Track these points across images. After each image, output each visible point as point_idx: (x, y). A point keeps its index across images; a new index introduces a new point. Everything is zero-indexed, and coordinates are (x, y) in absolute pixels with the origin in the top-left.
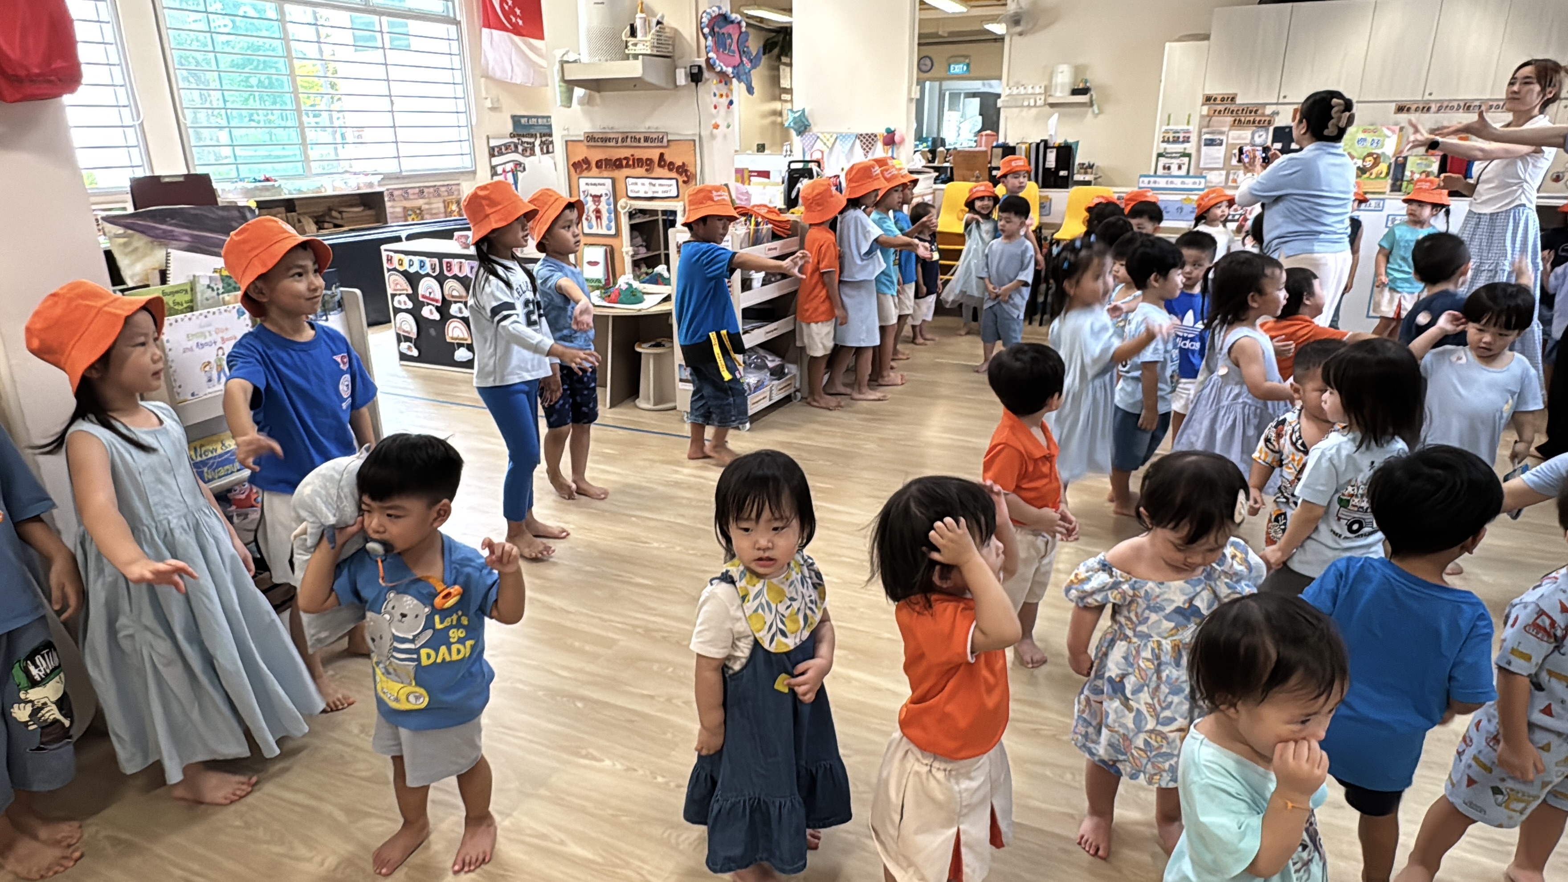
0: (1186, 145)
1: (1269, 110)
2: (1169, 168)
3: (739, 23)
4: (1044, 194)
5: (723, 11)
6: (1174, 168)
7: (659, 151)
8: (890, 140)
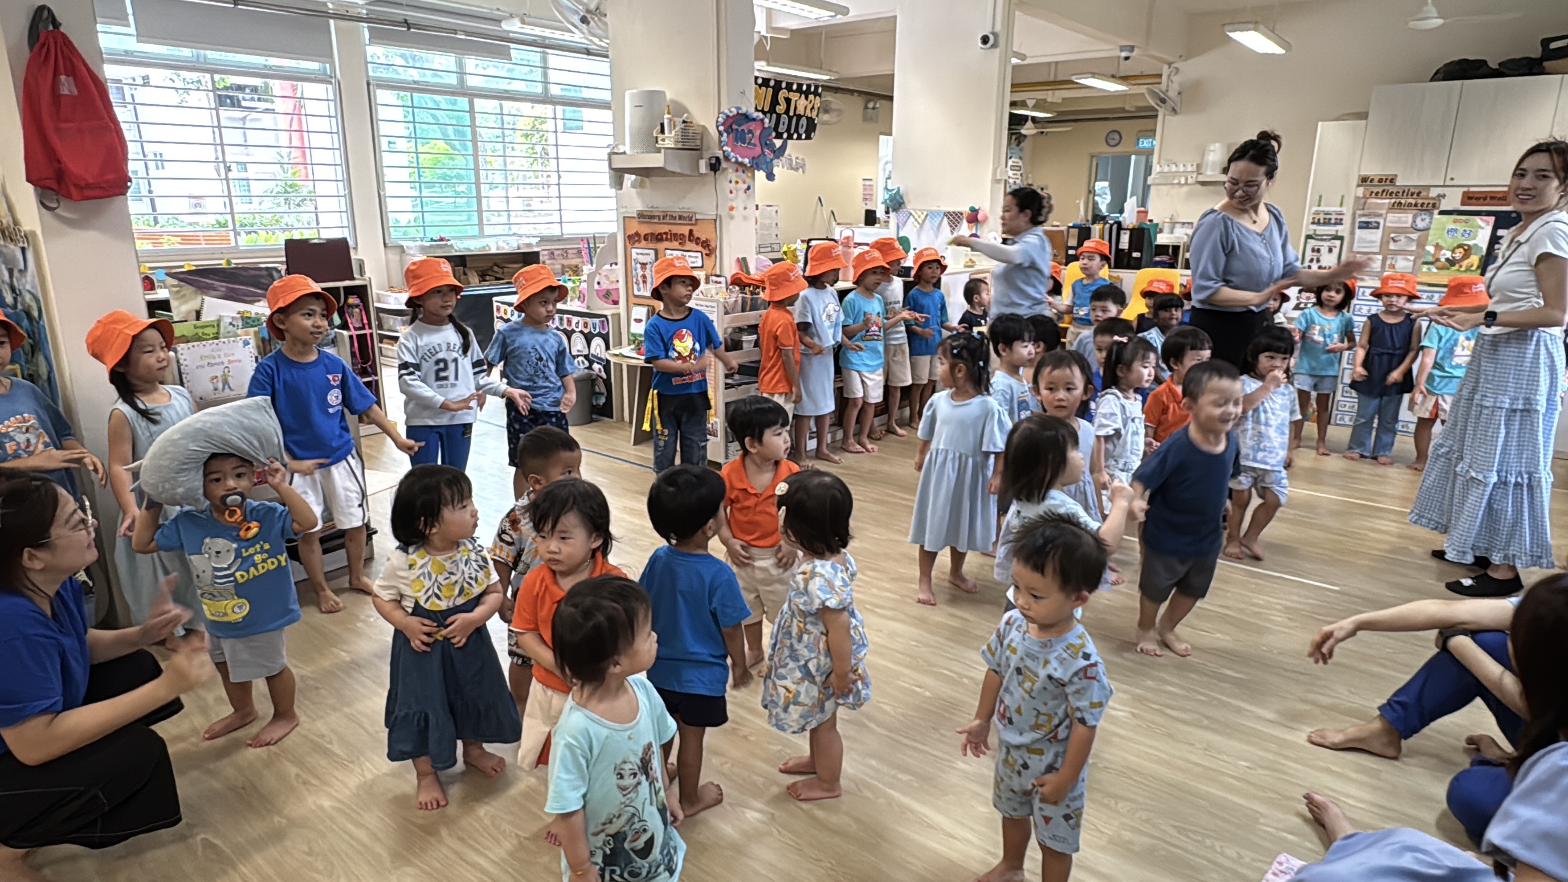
0: (1339, 228)
1: (1434, 193)
2: (1318, 251)
3: (762, 120)
4: (1115, 275)
5: (744, 110)
6: (1324, 250)
7: (689, 227)
8: (974, 217)
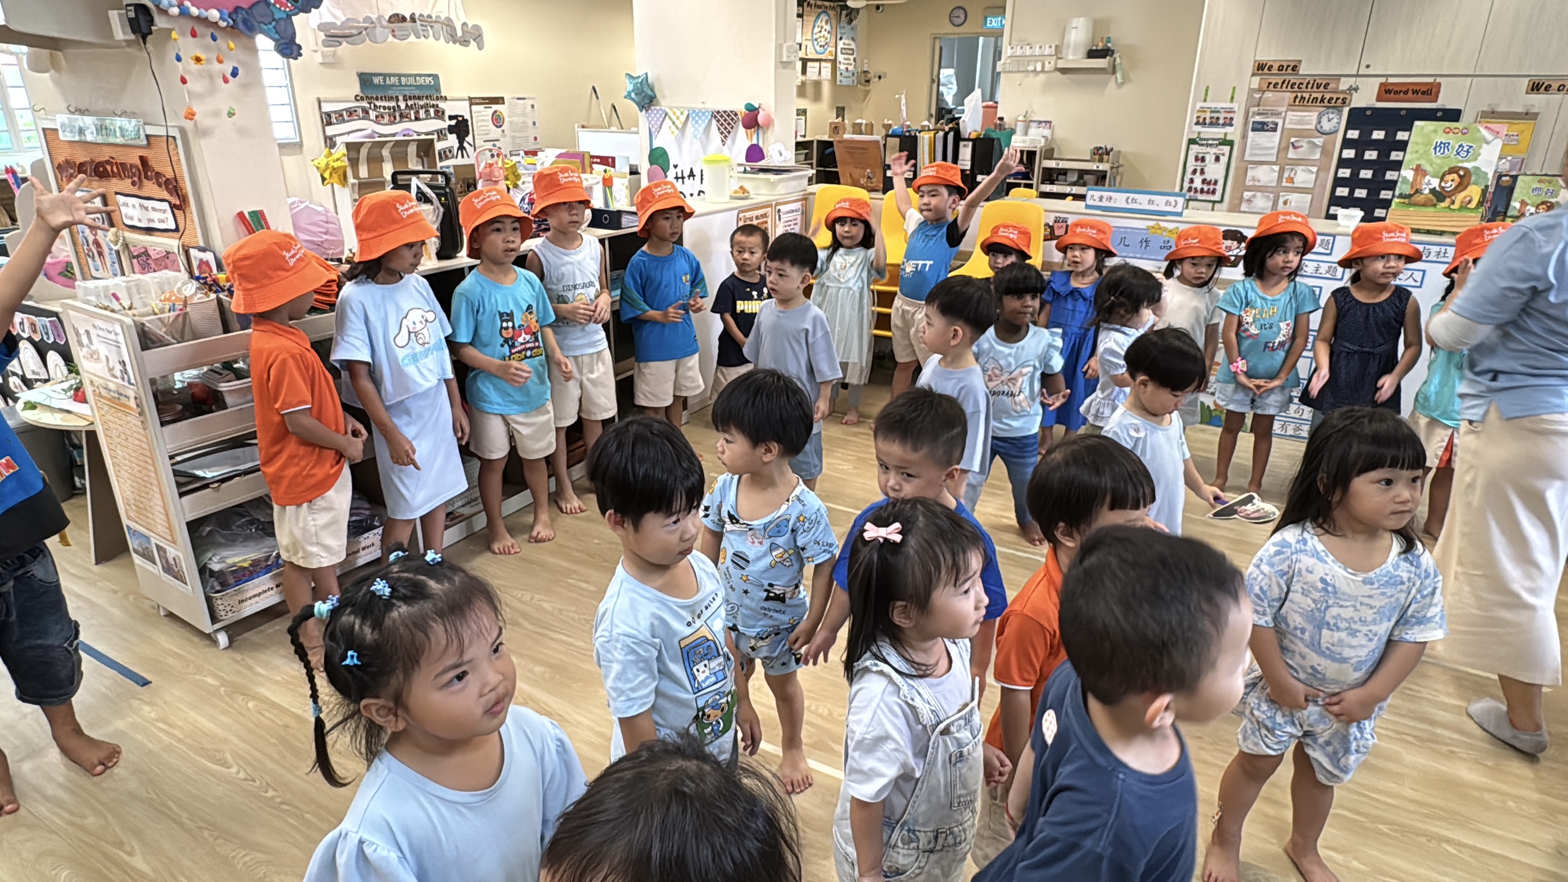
0: (1228, 129)
1: (1344, 85)
2: (1203, 160)
6: (1210, 158)
7: (140, 153)
8: (752, 119)
